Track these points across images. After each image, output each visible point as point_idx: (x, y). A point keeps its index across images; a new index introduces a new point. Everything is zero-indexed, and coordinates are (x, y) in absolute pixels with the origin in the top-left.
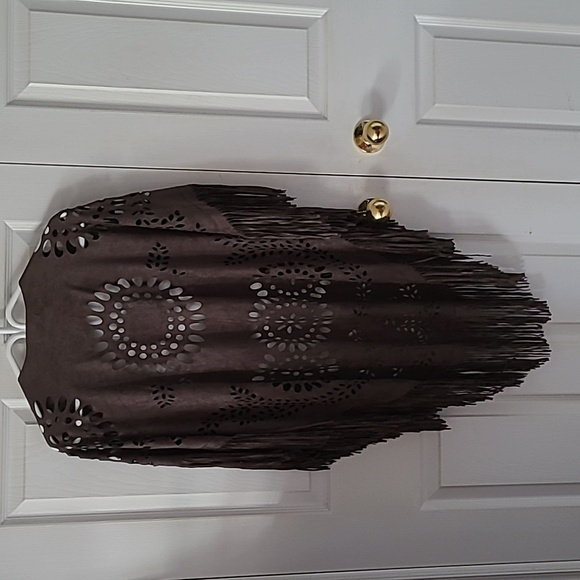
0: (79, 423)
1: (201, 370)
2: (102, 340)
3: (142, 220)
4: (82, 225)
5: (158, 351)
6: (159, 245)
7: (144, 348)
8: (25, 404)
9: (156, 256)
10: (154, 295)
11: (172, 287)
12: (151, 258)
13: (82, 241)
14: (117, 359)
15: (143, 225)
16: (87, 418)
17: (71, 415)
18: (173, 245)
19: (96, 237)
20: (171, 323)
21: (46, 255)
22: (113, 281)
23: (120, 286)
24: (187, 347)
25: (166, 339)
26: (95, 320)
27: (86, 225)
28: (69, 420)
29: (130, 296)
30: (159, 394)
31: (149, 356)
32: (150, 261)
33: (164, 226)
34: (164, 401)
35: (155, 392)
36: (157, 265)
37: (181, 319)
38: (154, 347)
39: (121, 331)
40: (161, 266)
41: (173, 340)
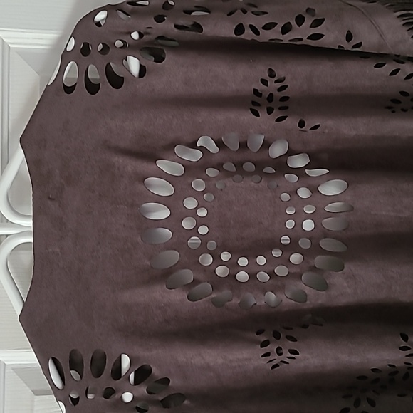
0: (128, 397)
1: (343, 301)
2: (169, 246)
3: (246, 24)
4: (135, 35)
5: (269, 268)
6: (272, 74)
7: (243, 262)
8: (29, 357)
9: (266, 95)
10: (259, 166)
11: (291, 152)
12: (257, 99)
13: (134, 64)
14: (196, 282)
15: (248, 35)
16: (142, 390)
17: (113, 384)
18: (297, 74)
19: (159, 59)
20: (290, 217)
21: (69, 90)
22: (190, 139)
23: (201, 148)
24: (319, 261)
25: (283, 248)
26: (156, 210)
27: (141, 35)
28: (109, 393)
29: (219, 167)
30: (272, 348)
31: (253, 276)
32: (254, 103)
33: (286, 38)
34: (278, 359)
35: (264, 344)
36: (270, 111)
37: (309, 210)
38: (261, 260)
39: (203, 230)
40: (277, 113)
41: (293, 247)
